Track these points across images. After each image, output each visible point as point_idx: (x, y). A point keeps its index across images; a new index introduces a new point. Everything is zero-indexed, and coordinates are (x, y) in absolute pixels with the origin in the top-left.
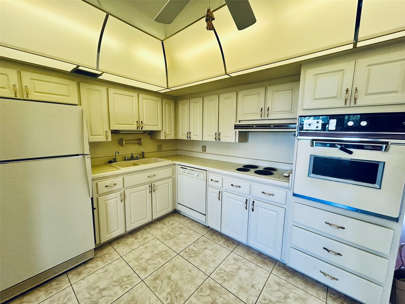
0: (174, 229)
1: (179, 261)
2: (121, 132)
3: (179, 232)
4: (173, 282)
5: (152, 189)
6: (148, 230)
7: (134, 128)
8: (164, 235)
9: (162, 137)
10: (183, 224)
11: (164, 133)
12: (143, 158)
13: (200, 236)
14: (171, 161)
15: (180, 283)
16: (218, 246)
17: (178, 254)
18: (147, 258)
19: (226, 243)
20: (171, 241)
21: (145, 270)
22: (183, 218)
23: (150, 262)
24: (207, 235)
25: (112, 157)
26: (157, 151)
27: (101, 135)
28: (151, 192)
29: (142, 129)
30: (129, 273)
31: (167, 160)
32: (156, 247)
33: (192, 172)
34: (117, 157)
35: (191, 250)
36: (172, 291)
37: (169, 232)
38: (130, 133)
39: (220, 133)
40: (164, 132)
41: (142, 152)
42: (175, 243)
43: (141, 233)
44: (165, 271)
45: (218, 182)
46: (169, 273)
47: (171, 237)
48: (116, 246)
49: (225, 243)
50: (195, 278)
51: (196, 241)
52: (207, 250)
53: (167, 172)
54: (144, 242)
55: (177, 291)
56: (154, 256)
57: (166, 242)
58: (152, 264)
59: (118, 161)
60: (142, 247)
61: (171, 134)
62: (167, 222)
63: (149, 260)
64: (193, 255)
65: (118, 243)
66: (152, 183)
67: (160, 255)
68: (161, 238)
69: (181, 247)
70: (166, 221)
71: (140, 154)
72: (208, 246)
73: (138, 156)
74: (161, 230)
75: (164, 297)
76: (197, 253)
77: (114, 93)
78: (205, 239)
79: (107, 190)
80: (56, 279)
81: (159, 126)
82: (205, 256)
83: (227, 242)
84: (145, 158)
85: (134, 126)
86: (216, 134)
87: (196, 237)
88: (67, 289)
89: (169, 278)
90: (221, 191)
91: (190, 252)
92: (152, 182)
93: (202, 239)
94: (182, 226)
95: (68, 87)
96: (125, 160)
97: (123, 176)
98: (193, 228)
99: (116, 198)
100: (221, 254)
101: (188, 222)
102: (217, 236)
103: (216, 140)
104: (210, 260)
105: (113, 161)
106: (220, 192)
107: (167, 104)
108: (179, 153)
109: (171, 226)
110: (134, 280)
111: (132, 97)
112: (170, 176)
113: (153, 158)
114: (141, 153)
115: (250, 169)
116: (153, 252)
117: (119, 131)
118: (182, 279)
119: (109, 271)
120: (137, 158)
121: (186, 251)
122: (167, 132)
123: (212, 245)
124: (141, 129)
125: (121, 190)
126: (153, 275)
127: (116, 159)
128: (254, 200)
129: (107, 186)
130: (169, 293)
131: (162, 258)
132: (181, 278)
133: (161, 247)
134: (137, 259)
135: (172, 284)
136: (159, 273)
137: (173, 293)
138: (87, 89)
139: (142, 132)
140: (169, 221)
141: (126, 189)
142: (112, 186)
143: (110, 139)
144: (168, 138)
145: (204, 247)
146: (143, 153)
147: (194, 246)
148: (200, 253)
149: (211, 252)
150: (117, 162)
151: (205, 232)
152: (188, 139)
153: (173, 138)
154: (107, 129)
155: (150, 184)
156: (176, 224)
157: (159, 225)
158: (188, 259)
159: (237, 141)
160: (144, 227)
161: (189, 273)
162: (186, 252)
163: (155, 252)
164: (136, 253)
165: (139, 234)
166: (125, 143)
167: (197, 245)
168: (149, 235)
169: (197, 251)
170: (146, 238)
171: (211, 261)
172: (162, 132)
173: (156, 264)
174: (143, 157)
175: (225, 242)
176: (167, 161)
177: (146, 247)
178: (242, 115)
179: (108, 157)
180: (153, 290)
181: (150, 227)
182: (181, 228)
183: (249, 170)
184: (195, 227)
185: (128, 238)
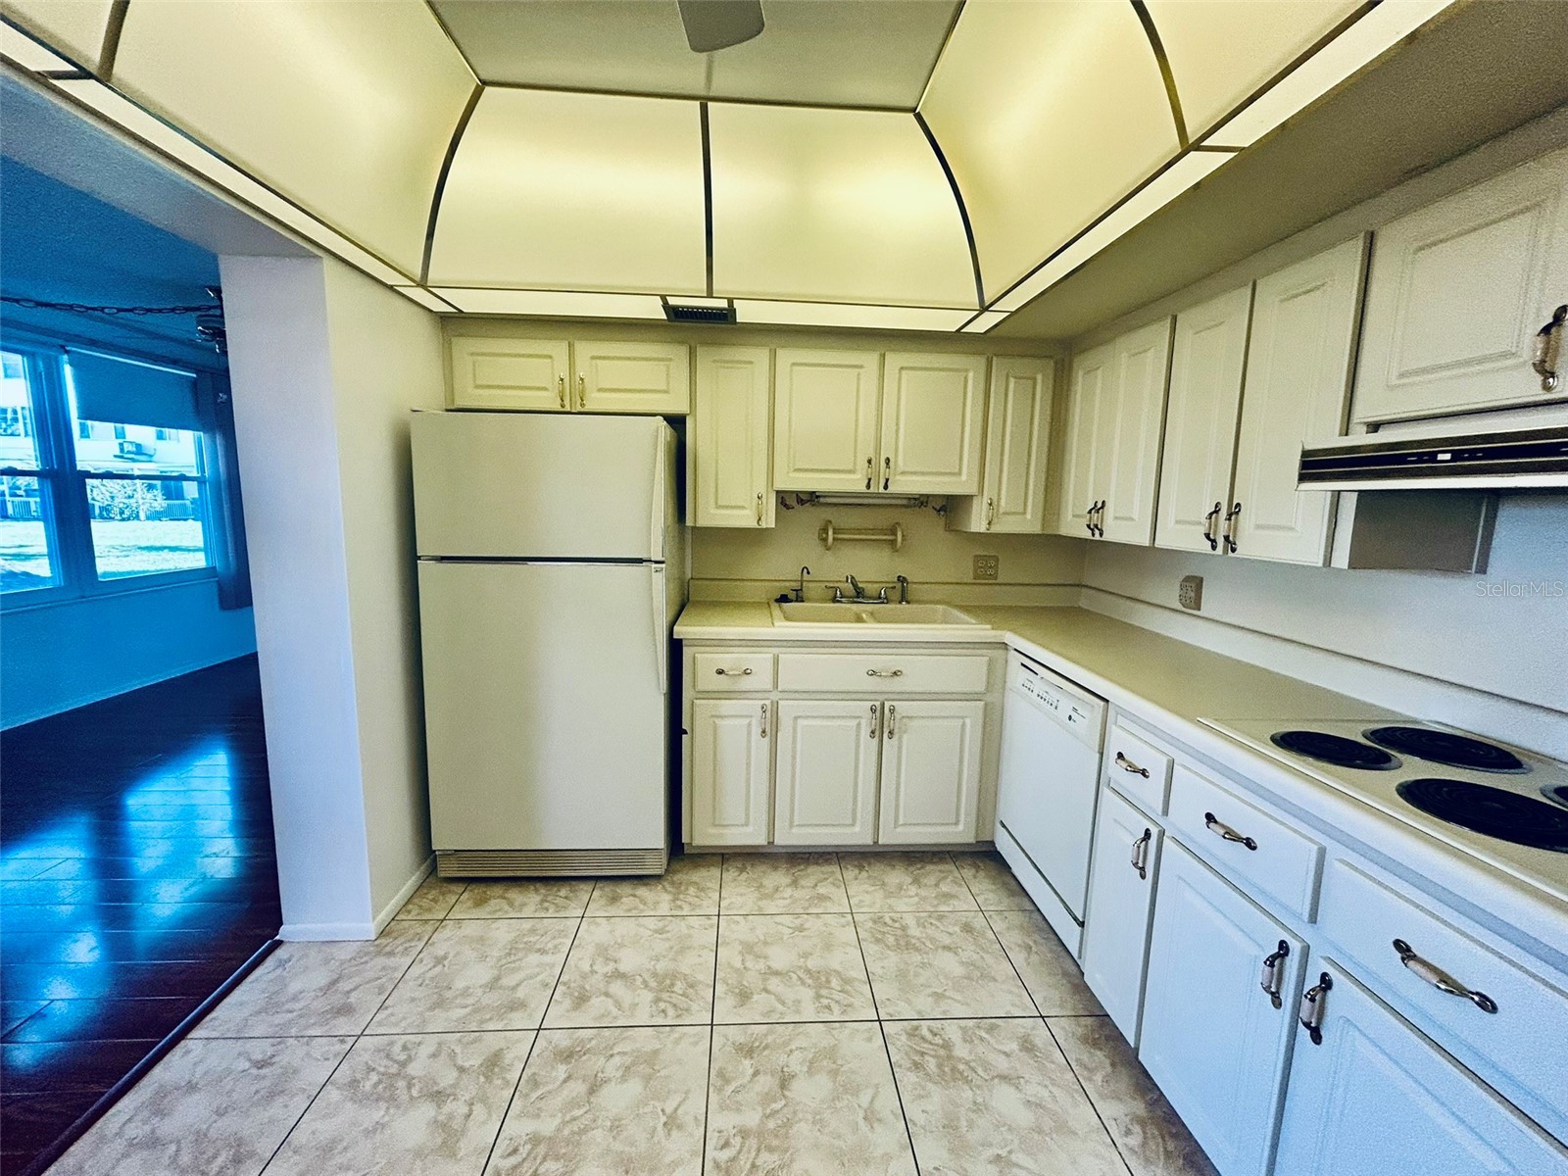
0: (940, 918)
1: (862, 1049)
2: (822, 500)
3: (947, 941)
4: (785, 1105)
5: (883, 724)
6: (851, 873)
7: (855, 483)
8: (888, 920)
9: (977, 523)
10: (990, 916)
11: (985, 506)
12: (900, 603)
13: (1026, 1008)
14: (989, 627)
15: (803, 1129)
16: (1082, 1116)
17: (879, 1021)
18: (776, 965)
19: (1144, 1133)
20: (893, 959)
21: (744, 996)
22: (1012, 894)
23: (774, 983)
24: (1063, 1028)
25: (787, 584)
26: (974, 581)
27: (743, 508)
28: (877, 733)
29: (886, 487)
30: (700, 977)
31: (974, 621)
32: (828, 947)
33: (1054, 695)
34: (804, 584)
35: (941, 1042)
36: (760, 1134)
37: (910, 921)
38: (847, 504)
39: (1238, 505)
40: (986, 500)
41: (899, 577)
42: (902, 975)
43: (823, 873)
44: (794, 1047)
45: (1144, 773)
46: (795, 1064)
47: (905, 943)
48: (731, 874)
49: (1137, 1129)
50: (867, 1163)
51: (991, 1022)
52: (1012, 1090)
53: (967, 673)
54: (804, 908)
55: (771, 1149)
56: (801, 973)
57: (871, 949)
58: (774, 994)
59: (809, 600)
60: (787, 920)
61: (1024, 513)
62: (931, 880)
63: (777, 973)
64: (931, 1064)
65: (742, 870)
66: (886, 702)
67: (819, 980)
68: (870, 924)
69: (909, 1002)
70: (932, 873)
71: (891, 585)
72: (1027, 1076)
73: (883, 592)
74: (889, 895)
75: (723, 1128)
76: (954, 1069)
77: (794, 364)
78: (1041, 1036)
79: (722, 683)
80: (574, 883)
81: (964, 477)
82: (978, 1108)
83: (1152, 1130)
84: (908, 602)
85: (858, 476)
86: (1216, 512)
87: (1003, 999)
88: (569, 922)
89: (785, 1081)
90: (1154, 832)
91: (931, 1043)
92: (886, 696)
93: (1023, 1027)
94: (979, 922)
95: (668, 367)
96: (834, 600)
97: (776, 650)
98: (1019, 958)
99: (746, 716)
100: (1074, 1162)
101: (1016, 918)
102: (1113, 1065)
103: (1214, 548)
104: (991, 1145)
105: (792, 595)
106: (1148, 834)
107: (1015, 378)
108: (1083, 604)
109: (936, 903)
110: (695, 1007)
111: (857, 370)
112: (978, 689)
113: (940, 607)
114: (896, 579)
115: (1398, 755)
116: (806, 955)
117: (817, 497)
118: (818, 1122)
119: (664, 936)
120: (880, 598)
121: (916, 1028)
122: (1003, 502)
123: (1053, 1085)
124: (882, 490)
125: (767, 695)
126: (749, 1032)
127: (801, 590)
128: (1334, 974)
129: (720, 672)
130: (744, 1133)
131: (818, 996)
132: (818, 1117)
133: (845, 959)
134: (748, 948)
135: (777, 1112)
136: (770, 1039)
137: (753, 1142)
138: (714, 361)
139: (905, 502)
140: (944, 878)
141: (786, 696)
142: (735, 675)
143: (770, 521)
144: (1006, 526)
145: (1006, 1065)
146: (902, 580)
147: (964, 1030)
148: (967, 1081)
149: (1024, 1118)
150: (803, 601)
151: (1069, 1006)
152: (1093, 535)
153: (1037, 529)
154: (761, 486)
155: (878, 704)
156: (964, 904)
157: (897, 876)
158: (900, 1066)
159: (1342, 558)
160: (843, 858)
161: (862, 1123)
162: (913, 1034)
163: (812, 963)
164: (762, 927)
165: (814, 872)
166: (834, 539)
167: (982, 1039)
168: (838, 893)
169: (960, 1059)
170: (822, 898)
171: (991, 1152)
172: (976, 502)
173: (783, 1003)
174: (904, 598)
175: (1142, 1122)
176: (977, 626)
177: (801, 929)
178: (1391, 388)
179: (777, 584)
180: (716, 1078)
181: (861, 868)
182: (967, 928)
183: (1387, 759)
184: (1034, 958)
185: (776, 868)
